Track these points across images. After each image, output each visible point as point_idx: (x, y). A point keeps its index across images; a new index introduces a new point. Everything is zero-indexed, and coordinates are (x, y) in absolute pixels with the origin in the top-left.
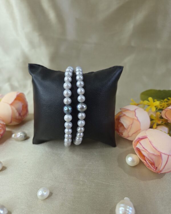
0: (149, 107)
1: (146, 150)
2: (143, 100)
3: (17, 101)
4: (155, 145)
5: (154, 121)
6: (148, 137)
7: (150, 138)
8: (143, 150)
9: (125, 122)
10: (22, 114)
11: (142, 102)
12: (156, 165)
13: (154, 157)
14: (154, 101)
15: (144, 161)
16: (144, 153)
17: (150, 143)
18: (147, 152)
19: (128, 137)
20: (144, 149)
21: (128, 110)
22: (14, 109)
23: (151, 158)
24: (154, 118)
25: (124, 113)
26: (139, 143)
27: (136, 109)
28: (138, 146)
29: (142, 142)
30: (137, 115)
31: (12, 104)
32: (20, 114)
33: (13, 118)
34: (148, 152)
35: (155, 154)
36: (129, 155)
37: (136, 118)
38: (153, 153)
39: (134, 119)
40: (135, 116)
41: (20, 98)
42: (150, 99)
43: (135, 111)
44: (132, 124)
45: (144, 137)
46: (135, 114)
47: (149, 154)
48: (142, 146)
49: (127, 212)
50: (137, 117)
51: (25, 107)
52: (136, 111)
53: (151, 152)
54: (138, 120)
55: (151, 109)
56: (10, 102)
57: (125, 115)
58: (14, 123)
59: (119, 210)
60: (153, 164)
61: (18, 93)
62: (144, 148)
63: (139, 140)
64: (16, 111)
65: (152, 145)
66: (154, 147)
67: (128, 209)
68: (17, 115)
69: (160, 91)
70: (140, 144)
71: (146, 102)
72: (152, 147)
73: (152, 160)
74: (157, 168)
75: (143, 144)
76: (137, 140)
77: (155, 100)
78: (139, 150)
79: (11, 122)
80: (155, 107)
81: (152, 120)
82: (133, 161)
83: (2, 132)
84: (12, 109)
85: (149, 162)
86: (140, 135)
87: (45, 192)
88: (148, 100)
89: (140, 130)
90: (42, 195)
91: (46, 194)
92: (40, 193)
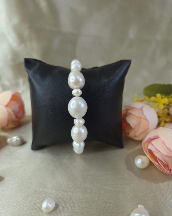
0: (156, 105)
2: (150, 97)
3: (13, 102)
4: (168, 146)
5: (161, 119)
6: (160, 137)
7: (162, 138)
8: (156, 152)
9: (132, 121)
10: (18, 116)
12: (170, 167)
13: (167, 159)
16: (157, 155)
17: (162, 143)
18: (161, 154)
19: (135, 136)
21: (134, 108)
22: (10, 110)
23: (165, 160)
24: (161, 115)
25: (130, 111)
26: (150, 144)
27: (142, 107)
28: (150, 147)
29: (153, 142)
30: (145, 113)
31: (7, 106)
32: (16, 116)
33: (10, 121)
34: (162, 153)
35: (169, 155)
36: (137, 157)
37: (143, 117)
38: (167, 154)
39: (141, 118)
41: (16, 98)
42: (158, 95)
43: (141, 109)
44: (139, 123)
45: (156, 137)
46: (143, 113)
47: (163, 155)
48: (154, 147)
50: (145, 116)
51: (22, 107)
52: (144, 109)
53: (165, 154)
54: (146, 119)
55: (158, 106)
56: (6, 103)
57: (130, 114)
58: (11, 126)
61: (13, 93)
62: (156, 149)
63: (150, 140)
64: (12, 113)
65: (165, 145)
68: (14, 117)
69: (164, 85)
70: (152, 145)
71: (153, 98)
72: (166, 148)
73: (166, 162)
74: (170, 170)
75: (155, 145)
76: (149, 140)
77: (163, 96)
78: (150, 152)
79: (8, 125)
81: (159, 117)
82: (143, 163)
84: (8, 111)
85: (162, 164)
86: (151, 135)
87: (50, 204)
88: (155, 96)
89: (148, 129)
90: (47, 208)
91: (52, 206)
92: (44, 205)
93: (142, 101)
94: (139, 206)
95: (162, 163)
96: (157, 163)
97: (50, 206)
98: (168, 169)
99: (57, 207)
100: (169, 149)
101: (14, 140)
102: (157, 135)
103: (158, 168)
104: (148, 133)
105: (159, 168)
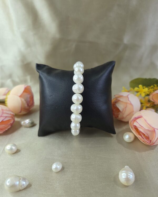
0: (139, 94)
1: (142, 127)
2: (134, 88)
3: (25, 94)
4: (149, 123)
5: (143, 105)
6: (142, 116)
7: (145, 117)
8: (139, 127)
9: (120, 106)
10: (29, 105)
11: (132, 89)
12: (150, 139)
13: (148, 132)
14: (143, 88)
15: (140, 137)
16: (140, 129)
17: (145, 121)
18: (143, 129)
19: (123, 118)
20: (140, 126)
21: (122, 96)
22: (23, 100)
23: (147, 133)
24: (143, 102)
25: (118, 99)
26: (135, 122)
27: (128, 95)
28: (135, 124)
29: (138, 120)
31: (20, 96)
32: (28, 105)
33: (23, 109)
34: (144, 128)
35: (150, 130)
36: (125, 134)
37: (129, 102)
38: (148, 129)
39: (127, 103)
40: (129, 100)
41: (27, 90)
42: (140, 86)
43: (127, 97)
44: (126, 107)
45: (139, 117)
46: (128, 99)
47: (145, 130)
49: (129, 176)
50: (130, 102)
51: (32, 98)
52: (129, 96)
53: (147, 128)
54: (131, 104)
55: (141, 94)
56: (20, 94)
57: (119, 100)
58: (23, 113)
59: (122, 176)
60: (147, 138)
61: (26, 86)
62: (140, 125)
63: (135, 119)
64: (25, 102)
65: (147, 122)
66: (148, 124)
67: (129, 175)
68: (26, 105)
69: (146, 79)
70: (137, 122)
71: (136, 89)
72: (147, 124)
73: (147, 134)
74: (151, 141)
75: (139, 122)
76: (134, 119)
77: (144, 87)
78: (136, 128)
79: (21, 112)
80: (144, 92)
81: (141, 103)
83: (12, 122)
84: (21, 100)
86: (136, 115)
87: (59, 165)
88: (138, 87)
89: (133, 111)
90: (56, 168)
92: (54, 166)
93: (129, 92)
95: (145, 137)
97: (59, 167)
98: (149, 140)
99: (63, 169)
100: (149, 125)
101: (27, 123)
102: (141, 115)
104: (133, 115)
105: (143, 141)
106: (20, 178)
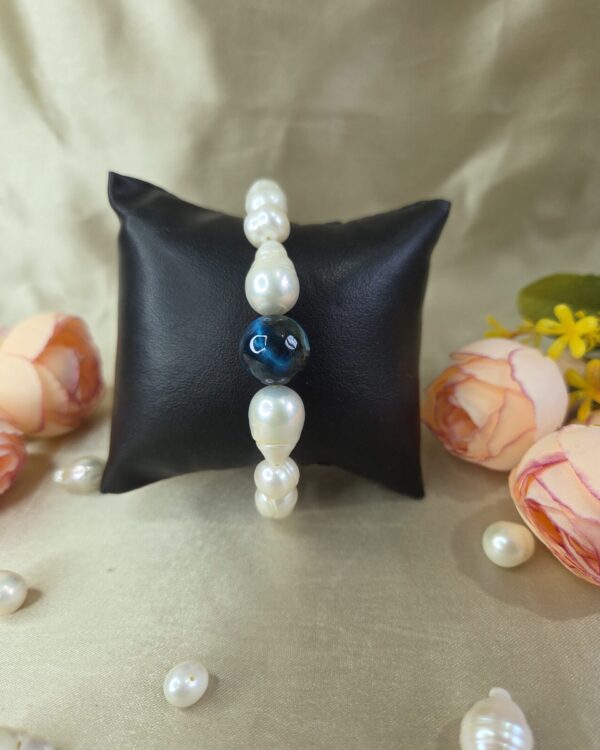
0: (557, 346)
1: (566, 507)
2: (535, 319)
5: (581, 394)
6: (567, 456)
7: (576, 460)
8: (553, 509)
10: (79, 395)
11: (527, 324)
13: (594, 533)
14: (577, 319)
15: (559, 549)
16: (558, 519)
17: (577, 477)
18: (571, 516)
19: (489, 457)
20: (556, 506)
21: (482, 358)
22: (50, 377)
23: (586, 537)
24: (578, 381)
26: (535, 482)
27: (511, 354)
28: (534, 493)
29: (547, 476)
30: (519, 375)
31: (39, 360)
32: (72, 396)
33: (48, 412)
34: (574, 514)
37: (515, 386)
38: (595, 516)
39: (506, 390)
40: (513, 378)
41: (69, 335)
42: (562, 310)
43: (509, 362)
44: (501, 410)
45: (556, 460)
46: (513, 372)
47: (578, 520)
48: (550, 493)
50: (521, 384)
51: (90, 366)
52: (516, 360)
53: (586, 514)
54: (523, 394)
55: (567, 348)
57: (470, 377)
58: (55, 429)
59: (473, 739)
60: (593, 558)
62: (556, 500)
63: (534, 470)
64: (55, 385)
65: (587, 487)
66: (595, 495)
67: (506, 735)
70: (542, 485)
71: (545, 325)
72: (589, 494)
73: (591, 543)
75: (551, 485)
76: (530, 468)
77: (581, 313)
78: (535, 508)
79: (42, 427)
80: (583, 337)
81: (572, 389)
82: (511, 548)
83: (12, 466)
84: (42, 378)
85: (577, 552)
86: (536, 453)
87: (192, 679)
88: (553, 317)
89: (533, 429)
90: (182, 692)
91: (197, 685)
92: (172, 685)
93: (512, 336)
94: (493, 691)
95: (578, 549)
96: (561, 548)
97: (192, 684)
101: (79, 476)
102: (559, 450)
103: (567, 567)
104: (532, 443)
106: (20, 738)
